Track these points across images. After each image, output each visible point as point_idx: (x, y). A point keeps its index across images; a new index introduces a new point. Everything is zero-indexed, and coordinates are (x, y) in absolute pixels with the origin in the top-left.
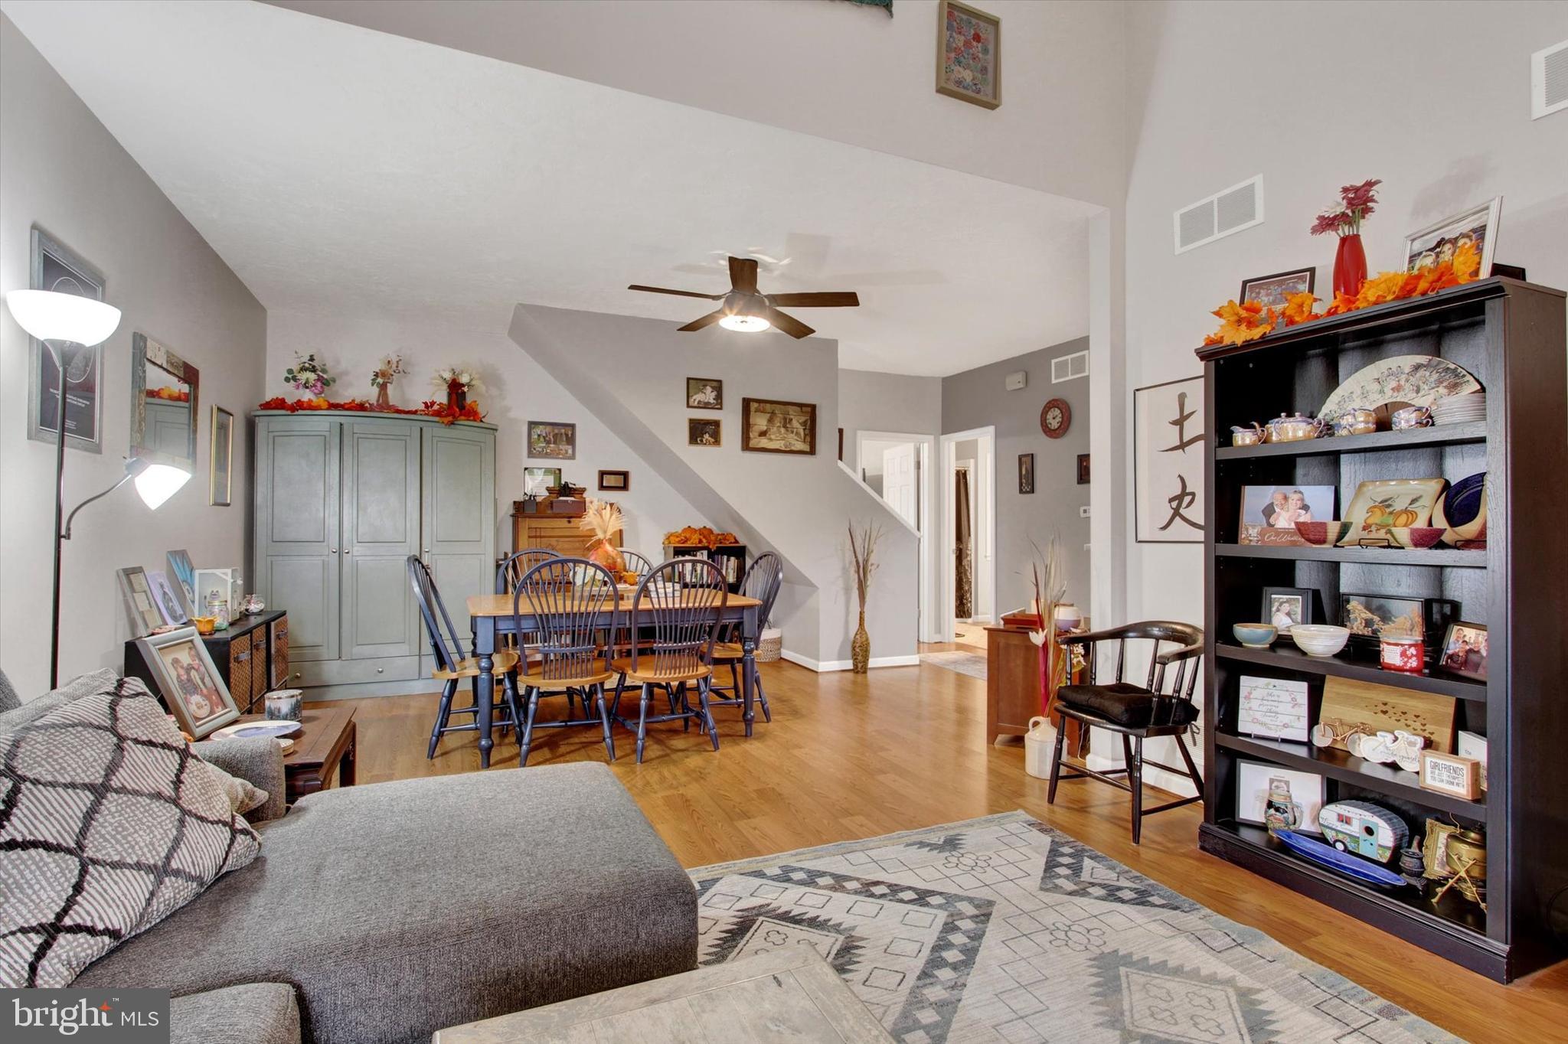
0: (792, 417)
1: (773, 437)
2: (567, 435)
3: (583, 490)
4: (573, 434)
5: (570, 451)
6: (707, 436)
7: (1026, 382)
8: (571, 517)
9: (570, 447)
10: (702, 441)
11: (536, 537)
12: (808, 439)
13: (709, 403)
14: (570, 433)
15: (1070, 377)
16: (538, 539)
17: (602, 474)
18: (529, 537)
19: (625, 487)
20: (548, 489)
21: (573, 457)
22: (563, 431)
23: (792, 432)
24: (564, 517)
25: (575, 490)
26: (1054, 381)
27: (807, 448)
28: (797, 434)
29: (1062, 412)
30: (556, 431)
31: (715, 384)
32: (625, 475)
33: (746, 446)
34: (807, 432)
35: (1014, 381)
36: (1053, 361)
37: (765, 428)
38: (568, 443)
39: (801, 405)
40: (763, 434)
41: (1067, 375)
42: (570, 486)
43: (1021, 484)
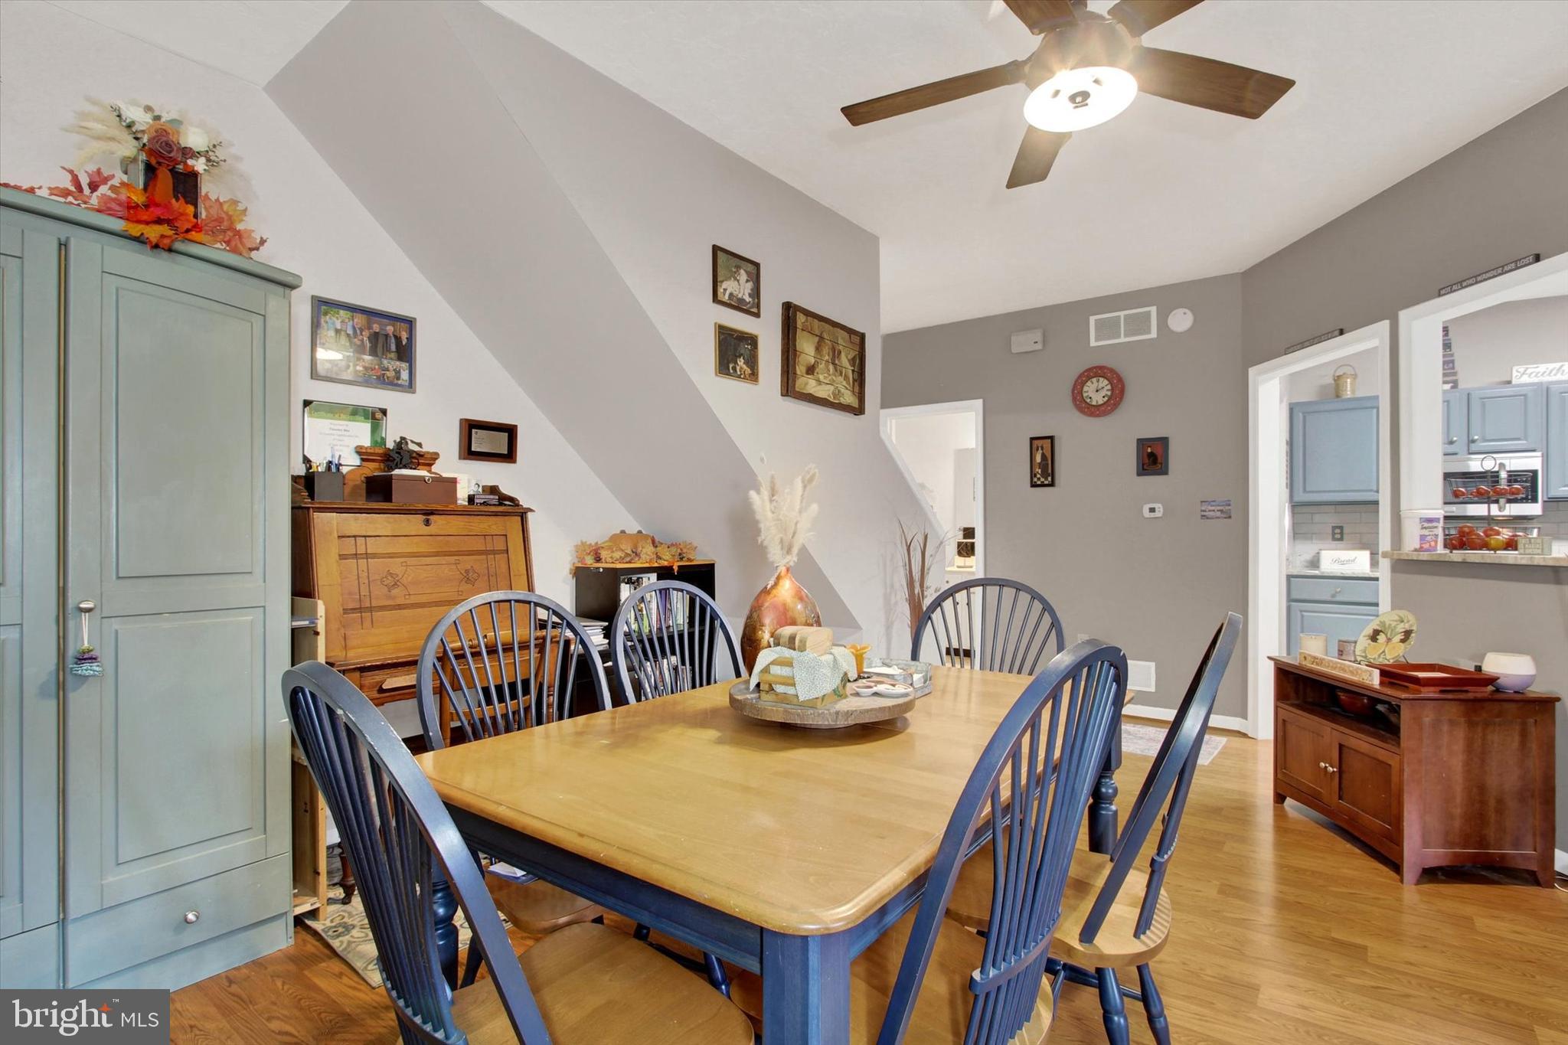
0: (841, 348)
1: (821, 377)
2: (398, 339)
3: (435, 457)
4: (411, 338)
5: (405, 375)
6: (741, 362)
7: (1044, 342)
8: (432, 513)
9: (405, 365)
10: (734, 369)
11: (356, 556)
12: (857, 389)
13: (741, 301)
14: (404, 336)
15: (1123, 339)
16: (362, 562)
17: (470, 427)
18: (342, 557)
19: (510, 456)
20: (360, 451)
21: (411, 387)
22: (390, 329)
23: (841, 374)
24: (415, 512)
25: (420, 455)
26: (1093, 343)
27: (855, 403)
28: (846, 378)
29: (1111, 383)
30: (376, 328)
31: (750, 267)
32: (511, 431)
33: (789, 388)
34: (856, 377)
35: (1024, 342)
36: (1092, 319)
37: (812, 361)
38: (400, 358)
39: (851, 332)
40: (811, 370)
41: (1119, 336)
42: (412, 447)
43: (1033, 475)
